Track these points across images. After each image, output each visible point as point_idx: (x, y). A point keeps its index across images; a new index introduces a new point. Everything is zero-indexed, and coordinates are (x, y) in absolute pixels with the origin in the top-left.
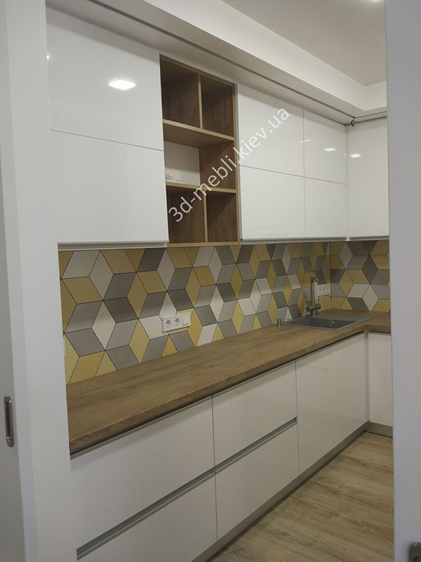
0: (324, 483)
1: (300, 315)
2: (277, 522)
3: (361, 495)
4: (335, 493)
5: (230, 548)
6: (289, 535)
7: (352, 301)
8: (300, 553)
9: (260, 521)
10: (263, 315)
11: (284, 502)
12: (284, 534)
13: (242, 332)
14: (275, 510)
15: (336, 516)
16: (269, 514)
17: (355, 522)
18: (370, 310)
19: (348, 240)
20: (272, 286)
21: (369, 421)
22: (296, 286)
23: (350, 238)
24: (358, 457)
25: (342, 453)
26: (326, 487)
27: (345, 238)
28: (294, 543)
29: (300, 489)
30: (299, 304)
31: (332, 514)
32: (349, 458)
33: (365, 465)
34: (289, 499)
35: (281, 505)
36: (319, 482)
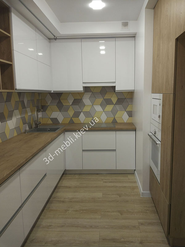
0: (57, 200)
1: (32, 128)
2: (44, 222)
3: (74, 200)
4: (63, 202)
5: (28, 241)
6: (52, 225)
7: (52, 119)
8: (61, 231)
9: (36, 224)
10: (17, 128)
11: (43, 212)
12: (50, 226)
13: (10, 138)
14: (41, 217)
15: (68, 211)
16: (39, 220)
17: (76, 211)
18: (61, 123)
19: (52, 92)
20: (21, 114)
21: (65, 170)
22: (30, 114)
23: (53, 91)
24: (65, 185)
25: (58, 185)
26: (58, 201)
27: (51, 91)
28: (56, 228)
29: (47, 205)
30: (31, 122)
31: (66, 211)
32: (62, 186)
33: (70, 187)
34: (45, 211)
35: (42, 214)
36: (54, 200)
